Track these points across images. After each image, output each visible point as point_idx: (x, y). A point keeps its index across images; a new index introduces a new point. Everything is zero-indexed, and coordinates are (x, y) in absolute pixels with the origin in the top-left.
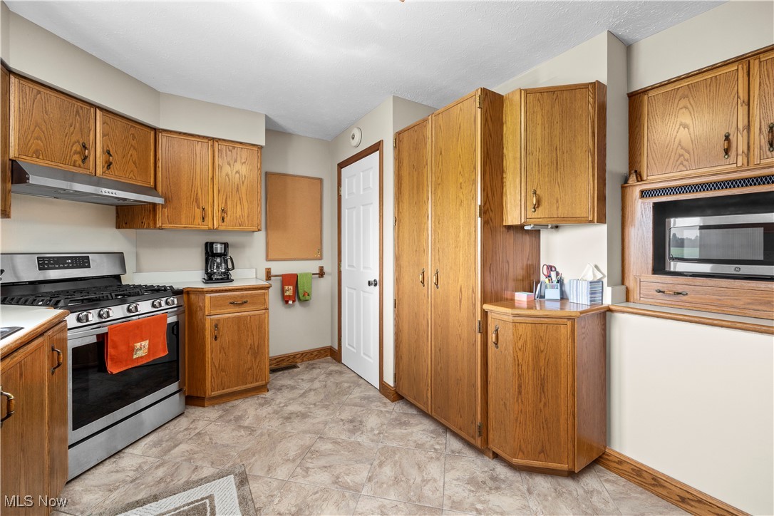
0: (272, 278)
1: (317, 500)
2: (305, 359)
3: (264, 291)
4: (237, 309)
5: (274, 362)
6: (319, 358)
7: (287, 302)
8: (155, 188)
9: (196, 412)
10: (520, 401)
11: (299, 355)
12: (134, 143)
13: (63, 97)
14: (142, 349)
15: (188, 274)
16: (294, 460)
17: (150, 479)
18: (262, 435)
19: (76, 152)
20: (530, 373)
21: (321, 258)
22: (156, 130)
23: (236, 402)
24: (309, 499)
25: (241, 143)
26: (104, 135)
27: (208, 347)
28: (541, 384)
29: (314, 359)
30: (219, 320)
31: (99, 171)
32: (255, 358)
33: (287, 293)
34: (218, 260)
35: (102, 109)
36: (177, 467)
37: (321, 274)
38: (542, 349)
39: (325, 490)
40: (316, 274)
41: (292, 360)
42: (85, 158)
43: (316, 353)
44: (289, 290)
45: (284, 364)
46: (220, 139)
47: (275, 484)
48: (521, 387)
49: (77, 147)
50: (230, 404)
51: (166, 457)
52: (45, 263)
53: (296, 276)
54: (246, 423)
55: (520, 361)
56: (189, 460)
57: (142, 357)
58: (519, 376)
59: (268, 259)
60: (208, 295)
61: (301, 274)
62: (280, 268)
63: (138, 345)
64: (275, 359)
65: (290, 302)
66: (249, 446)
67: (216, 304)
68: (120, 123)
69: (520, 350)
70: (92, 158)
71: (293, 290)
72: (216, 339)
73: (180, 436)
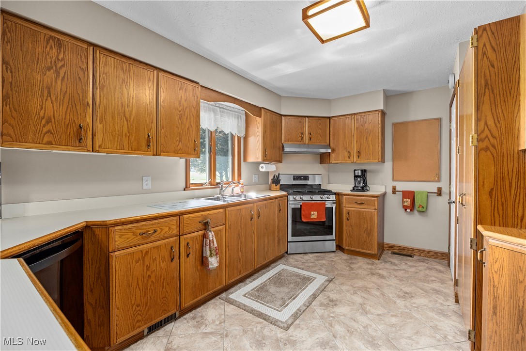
0: (397, 192)
1: (346, 303)
2: (422, 255)
3: (374, 198)
4: (358, 206)
5: (398, 248)
6: (435, 258)
7: (406, 210)
8: (330, 145)
9: (340, 253)
10: (494, 321)
11: (417, 251)
12: (320, 127)
13: (295, 118)
14: (314, 215)
15: (344, 185)
16: (355, 288)
17: (307, 264)
18: (354, 273)
19: (300, 136)
20: (507, 299)
21: (439, 181)
22: (330, 118)
23: (359, 258)
24: (344, 301)
25: (369, 112)
26: (308, 127)
27: (345, 223)
28: (519, 315)
29: (430, 257)
30: (349, 210)
31: (307, 142)
32: (368, 236)
33: (405, 204)
34: (359, 179)
35: (308, 117)
36: (316, 266)
37: (439, 193)
38: (521, 279)
39: (354, 303)
40: (435, 193)
41: (410, 252)
42: (302, 138)
43: (432, 254)
44: (408, 202)
45: (404, 253)
46: (357, 113)
47: (338, 289)
48: (496, 308)
49: (300, 135)
50: (355, 257)
51: (316, 262)
52: (296, 178)
53: (413, 192)
54: (353, 266)
55: (496, 283)
56: (321, 266)
57: (314, 218)
58: (495, 298)
59: (394, 180)
60: (345, 197)
61: (417, 192)
62: (402, 186)
63: (312, 213)
64: (398, 247)
65: (408, 210)
66: (344, 273)
67: (348, 202)
68: (314, 120)
69: (496, 272)
70: (305, 137)
71: (411, 202)
72: (348, 220)
73: (326, 258)
